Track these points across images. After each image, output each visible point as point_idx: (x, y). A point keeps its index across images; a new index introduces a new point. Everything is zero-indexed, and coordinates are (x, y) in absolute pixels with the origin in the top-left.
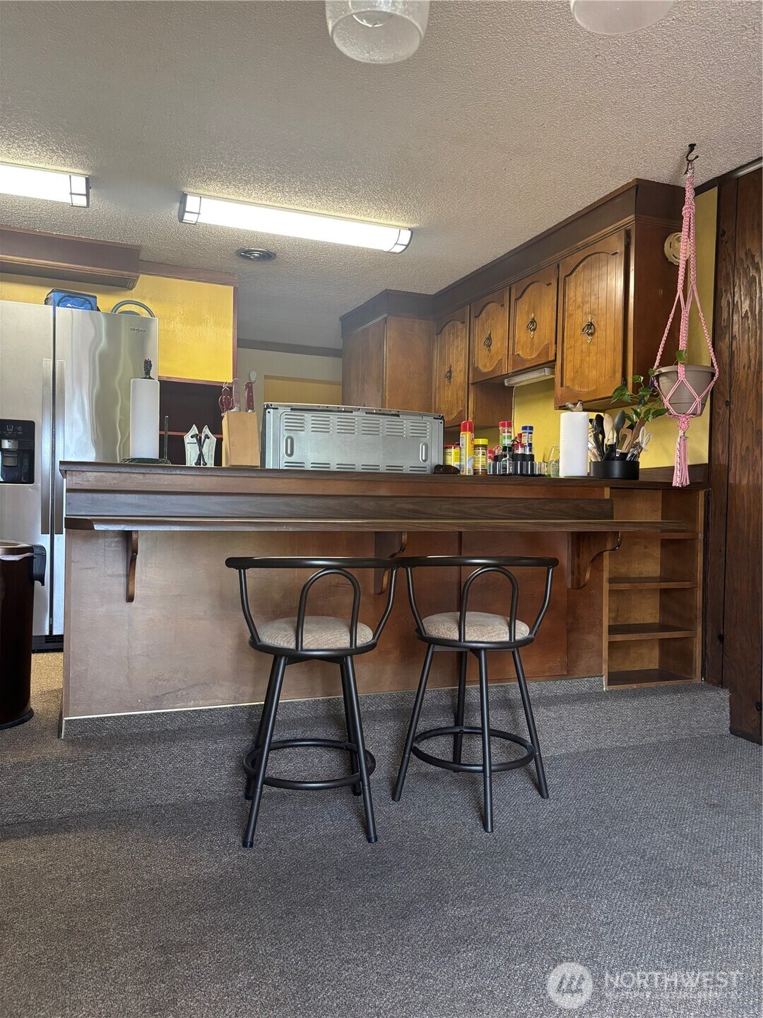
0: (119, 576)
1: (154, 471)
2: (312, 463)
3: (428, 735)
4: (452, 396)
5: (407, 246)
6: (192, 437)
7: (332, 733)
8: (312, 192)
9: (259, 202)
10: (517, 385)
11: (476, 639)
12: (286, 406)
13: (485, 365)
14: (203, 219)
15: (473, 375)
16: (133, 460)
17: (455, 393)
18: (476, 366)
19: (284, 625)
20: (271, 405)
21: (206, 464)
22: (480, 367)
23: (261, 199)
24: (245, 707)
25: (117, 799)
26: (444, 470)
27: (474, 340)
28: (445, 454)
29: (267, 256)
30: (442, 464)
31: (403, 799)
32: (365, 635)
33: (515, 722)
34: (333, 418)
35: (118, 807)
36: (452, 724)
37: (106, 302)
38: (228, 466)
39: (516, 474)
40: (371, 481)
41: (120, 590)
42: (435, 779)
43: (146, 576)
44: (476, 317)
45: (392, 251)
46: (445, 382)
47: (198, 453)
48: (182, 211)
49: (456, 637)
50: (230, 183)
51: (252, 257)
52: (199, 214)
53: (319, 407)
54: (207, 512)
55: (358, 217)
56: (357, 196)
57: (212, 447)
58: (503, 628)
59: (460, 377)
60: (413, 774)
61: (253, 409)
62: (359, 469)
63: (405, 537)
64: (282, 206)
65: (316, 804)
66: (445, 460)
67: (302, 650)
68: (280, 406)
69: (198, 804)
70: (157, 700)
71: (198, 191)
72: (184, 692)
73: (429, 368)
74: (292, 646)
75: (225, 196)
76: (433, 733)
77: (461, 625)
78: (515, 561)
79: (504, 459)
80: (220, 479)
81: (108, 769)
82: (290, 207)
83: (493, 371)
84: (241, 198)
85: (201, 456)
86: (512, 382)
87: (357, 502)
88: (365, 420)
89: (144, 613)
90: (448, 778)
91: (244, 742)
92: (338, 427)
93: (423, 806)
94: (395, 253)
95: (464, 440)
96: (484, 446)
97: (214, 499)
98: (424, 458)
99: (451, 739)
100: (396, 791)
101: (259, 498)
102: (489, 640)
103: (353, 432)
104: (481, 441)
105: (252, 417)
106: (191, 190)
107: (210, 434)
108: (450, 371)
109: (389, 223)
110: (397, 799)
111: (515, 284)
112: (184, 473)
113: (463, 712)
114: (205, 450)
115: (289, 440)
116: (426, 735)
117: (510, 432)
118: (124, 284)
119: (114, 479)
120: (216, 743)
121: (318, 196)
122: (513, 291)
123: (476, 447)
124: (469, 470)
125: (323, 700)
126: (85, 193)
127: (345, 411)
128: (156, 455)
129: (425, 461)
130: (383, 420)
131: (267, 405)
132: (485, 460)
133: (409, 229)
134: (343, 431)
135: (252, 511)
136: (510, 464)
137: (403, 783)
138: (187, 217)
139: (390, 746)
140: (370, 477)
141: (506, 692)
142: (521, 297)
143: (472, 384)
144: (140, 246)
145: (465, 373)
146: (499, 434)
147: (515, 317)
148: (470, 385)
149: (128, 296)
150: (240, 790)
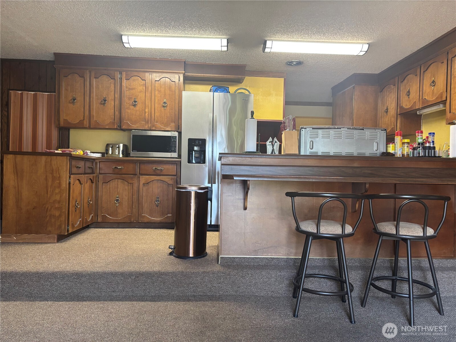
0: (241, 199)
1: (255, 156)
2: (321, 152)
3: (379, 278)
4: (388, 120)
5: (366, 52)
6: (270, 142)
7: (331, 273)
8: (321, 32)
9: (297, 40)
10: (424, 114)
11: (405, 234)
12: (310, 127)
13: (406, 104)
14: (273, 50)
15: (400, 111)
16: (247, 152)
17: (389, 119)
18: (401, 105)
19: (311, 223)
20: (303, 127)
21: (275, 154)
22: (404, 106)
23: (298, 39)
24: (292, 258)
25: (240, 291)
26: (387, 154)
27: (400, 94)
28: (387, 147)
29: (299, 63)
30: (385, 152)
31: (367, 307)
32: (349, 229)
33: (425, 277)
34: (332, 132)
35: (241, 294)
36: (391, 275)
37: (232, 89)
38: (285, 154)
39: (425, 156)
40: (350, 160)
41: (242, 205)
42: (382, 299)
43: (251, 200)
44: (401, 82)
45: (359, 55)
46: (384, 114)
47: (272, 149)
48: (265, 47)
49: (395, 233)
50: (285, 33)
51: (293, 65)
52: (271, 48)
53: (325, 127)
54: (276, 174)
55: (343, 41)
56: (342, 31)
57: (278, 147)
58: (420, 229)
59: (392, 111)
60: (371, 297)
61: (295, 129)
62: (344, 154)
63: (367, 186)
64: (307, 40)
65: (325, 304)
66: (387, 150)
67: (320, 233)
68: (308, 127)
69: (273, 298)
70: (256, 252)
71: (271, 39)
72: (267, 249)
73: (376, 108)
74: (315, 231)
75: (282, 39)
76: (381, 278)
77: (397, 227)
78: (426, 197)
79: (418, 149)
80: (281, 159)
81: (237, 278)
82: (311, 40)
83: (411, 107)
84: (289, 39)
85: (273, 150)
86: (421, 112)
87: (343, 169)
88: (347, 132)
89: (250, 215)
90: (389, 300)
91: (293, 273)
92: (334, 136)
93: (377, 311)
94: (360, 56)
95: (397, 140)
96: (408, 143)
97: (279, 168)
98: (376, 149)
99: (391, 282)
100: (363, 303)
101: (298, 168)
102: (412, 235)
103: (341, 137)
104: (406, 141)
105: (295, 133)
106: (269, 38)
107: (277, 141)
108: (387, 109)
109: (357, 42)
110: (363, 306)
111: (423, 65)
112: (267, 157)
113: (397, 270)
114: (275, 148)
115: (311, 142)
116: (378, 279)
117: (422, 136)
118: (239, 81)
119: (240, 160)
120: (281, 272)
121: (324, 34)
122: (422, 68)
123: (403, 143)
124: (400, 155)
125: (327, 258)
126: (226, 45)
127: (337, 128)
128: (255, 150)
129: (377, 150)
130: (356, 132)
131: (302, 127)
132: (408, 149)
133: (368, 44)
134: (337, 137)
135: (295, 173)
136: (422, 151)
137: (367, 300)
138: (267, 50)
139: (359, 282)
140: (350, 158)
141: (419, 263)
142: (427, 70)
143: (399, 114)
144: (246, 65)
145: (395, 110)
146: (416, 137)
147: (423, 80)
148: (398, 115)
149: (240, 86)
150: (290, 294)
